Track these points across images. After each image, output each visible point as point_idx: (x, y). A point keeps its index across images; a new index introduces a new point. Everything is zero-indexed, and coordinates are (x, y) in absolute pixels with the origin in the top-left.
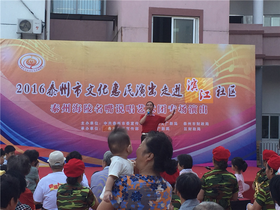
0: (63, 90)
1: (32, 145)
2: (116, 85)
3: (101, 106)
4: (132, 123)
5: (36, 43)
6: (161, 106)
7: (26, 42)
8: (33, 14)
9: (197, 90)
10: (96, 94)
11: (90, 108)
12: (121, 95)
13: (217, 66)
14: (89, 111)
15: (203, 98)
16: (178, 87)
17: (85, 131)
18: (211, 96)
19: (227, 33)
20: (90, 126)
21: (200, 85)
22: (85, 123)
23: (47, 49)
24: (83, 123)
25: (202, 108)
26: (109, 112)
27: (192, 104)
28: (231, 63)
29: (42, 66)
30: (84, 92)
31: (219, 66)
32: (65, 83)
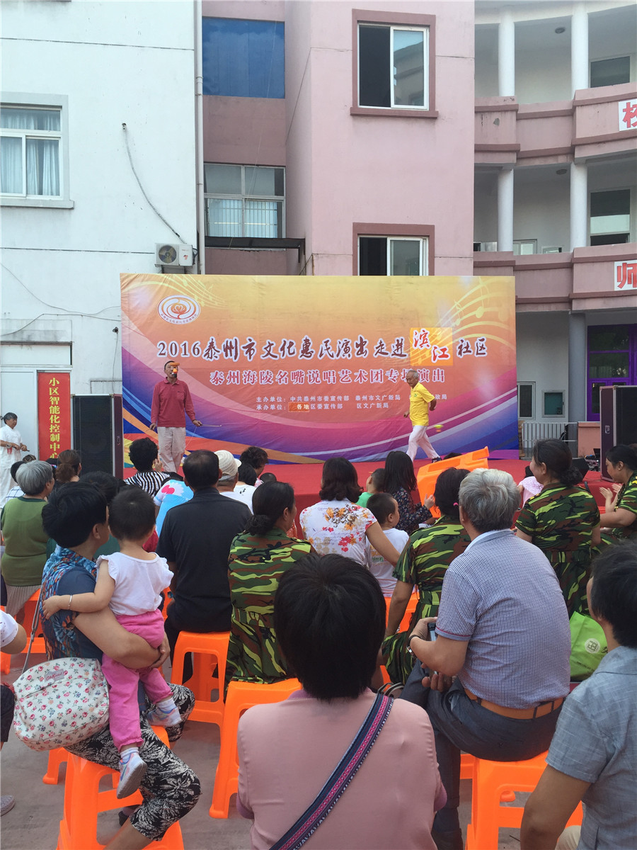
0: (228, 350)
2: (307, 341)
3: (286, 373)
4: (333, 398)
5: (184, 278)
6: (375, 371)
7: (170, 279)
8: (179, 236)
9: (428, 346)
10: (278, 355)
11: (269, 377)
12: (316, 355)
13: (459, 310)
14: (268, 381)
15: (437, 358)
16: (400, 342)
17: (262, 411)
18: (448, 354)
19: (471, 260)
20: (270, 403)
21: (433, 338)
22: (262, 400)
23: (201, 288)
24: (259, 399)
25: (436, 373)
26: (298, 381)
28: (478, 304)
29: (195, 315)
30: (260, 352)
31: (461, 310)
32: (231, 340)
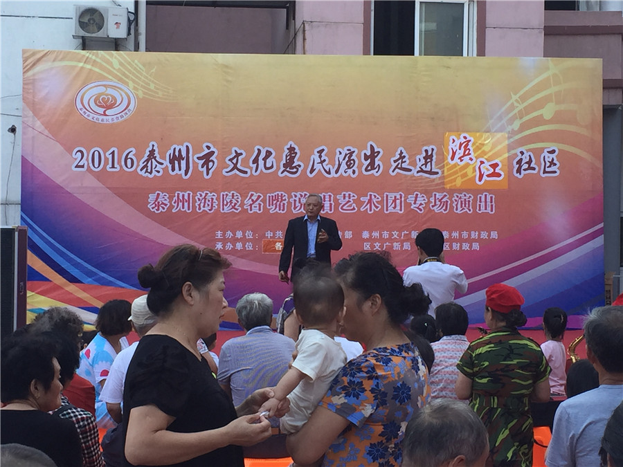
0: (176, 162)
1: (109, 284)
2: (291, 149)
3: (259, 197)
5: (115, 58)
6: (392, 196)
7: (94, 58)
9: (471, 159)
10: (248, 170)
11: (234, 201)
12: (304, 171)
13: (517, 107)
14: (233, 207)
15: (485, 178)
16: (430, 153)
18: (502, 173)
19: (540, 32)
20: (235, 240)
21: (478, 148)
22: (224, 235)
23: (139, 72)
24: (219, 234)
25: (483, 199)
26: (278, 209)
27: (460, 191)
28: (547, 100)
29: (129, 110)
30: (223, 165)
31: (521, 107)
32: (180, 147)
